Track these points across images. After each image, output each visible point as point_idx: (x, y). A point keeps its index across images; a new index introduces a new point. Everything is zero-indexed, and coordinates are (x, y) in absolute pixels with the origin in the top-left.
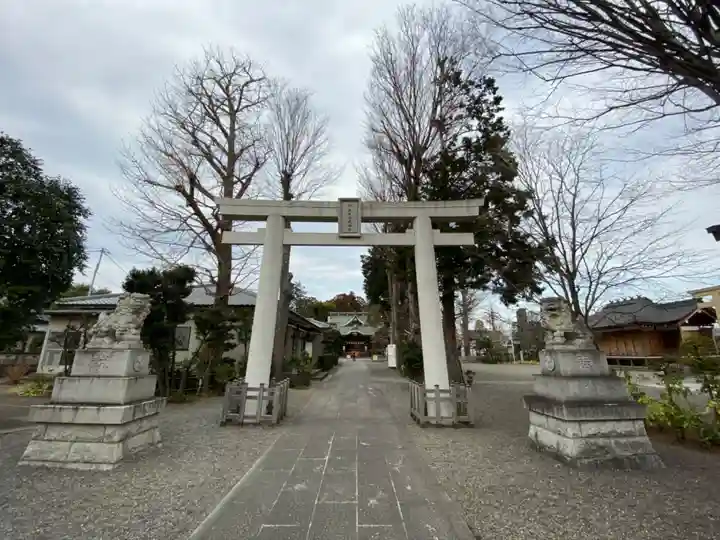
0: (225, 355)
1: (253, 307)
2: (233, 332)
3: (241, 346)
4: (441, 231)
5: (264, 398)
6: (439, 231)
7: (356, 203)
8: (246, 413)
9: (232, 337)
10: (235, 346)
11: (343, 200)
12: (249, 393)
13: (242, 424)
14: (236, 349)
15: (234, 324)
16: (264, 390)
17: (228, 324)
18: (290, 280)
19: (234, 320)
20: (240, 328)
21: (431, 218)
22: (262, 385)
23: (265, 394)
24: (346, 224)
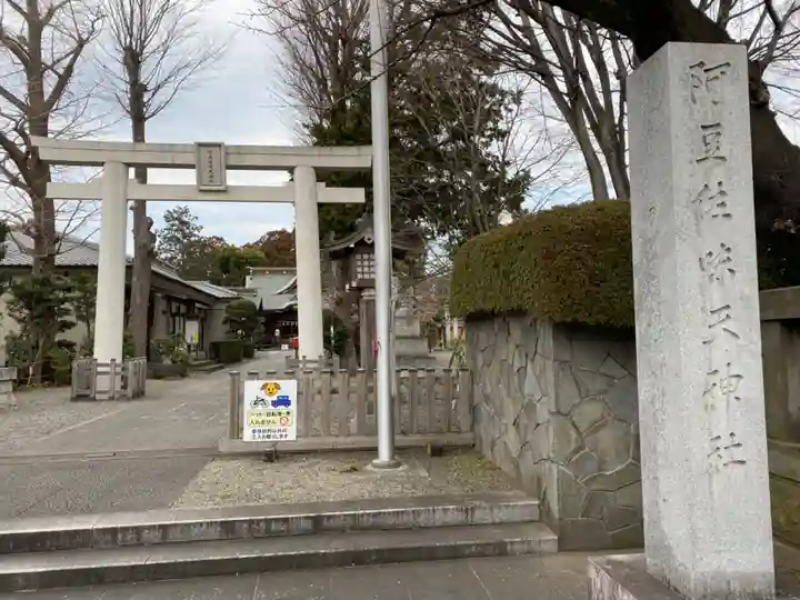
0: (59, 337)
1: (95, 268)
2: (67, 305)
3: (82, 325)
4: (327, 186)
5: (116, 374)
6: (323, 184)
7: (217, 149)
8: (98, 389)
9: (67, 312)
10: (73, 324)
11: (201, 145)
12: (100, 369)
13: (94, 399)
14: (73, 329)
15: (68, 295)
16: (116, 366)
17: (61, 295)
18: (149, 228)
19: (69, 290)
20: (78, 299)
21: (315, 168)
22: (113, 360)
23: (119, 369)
24: (206, 175)
